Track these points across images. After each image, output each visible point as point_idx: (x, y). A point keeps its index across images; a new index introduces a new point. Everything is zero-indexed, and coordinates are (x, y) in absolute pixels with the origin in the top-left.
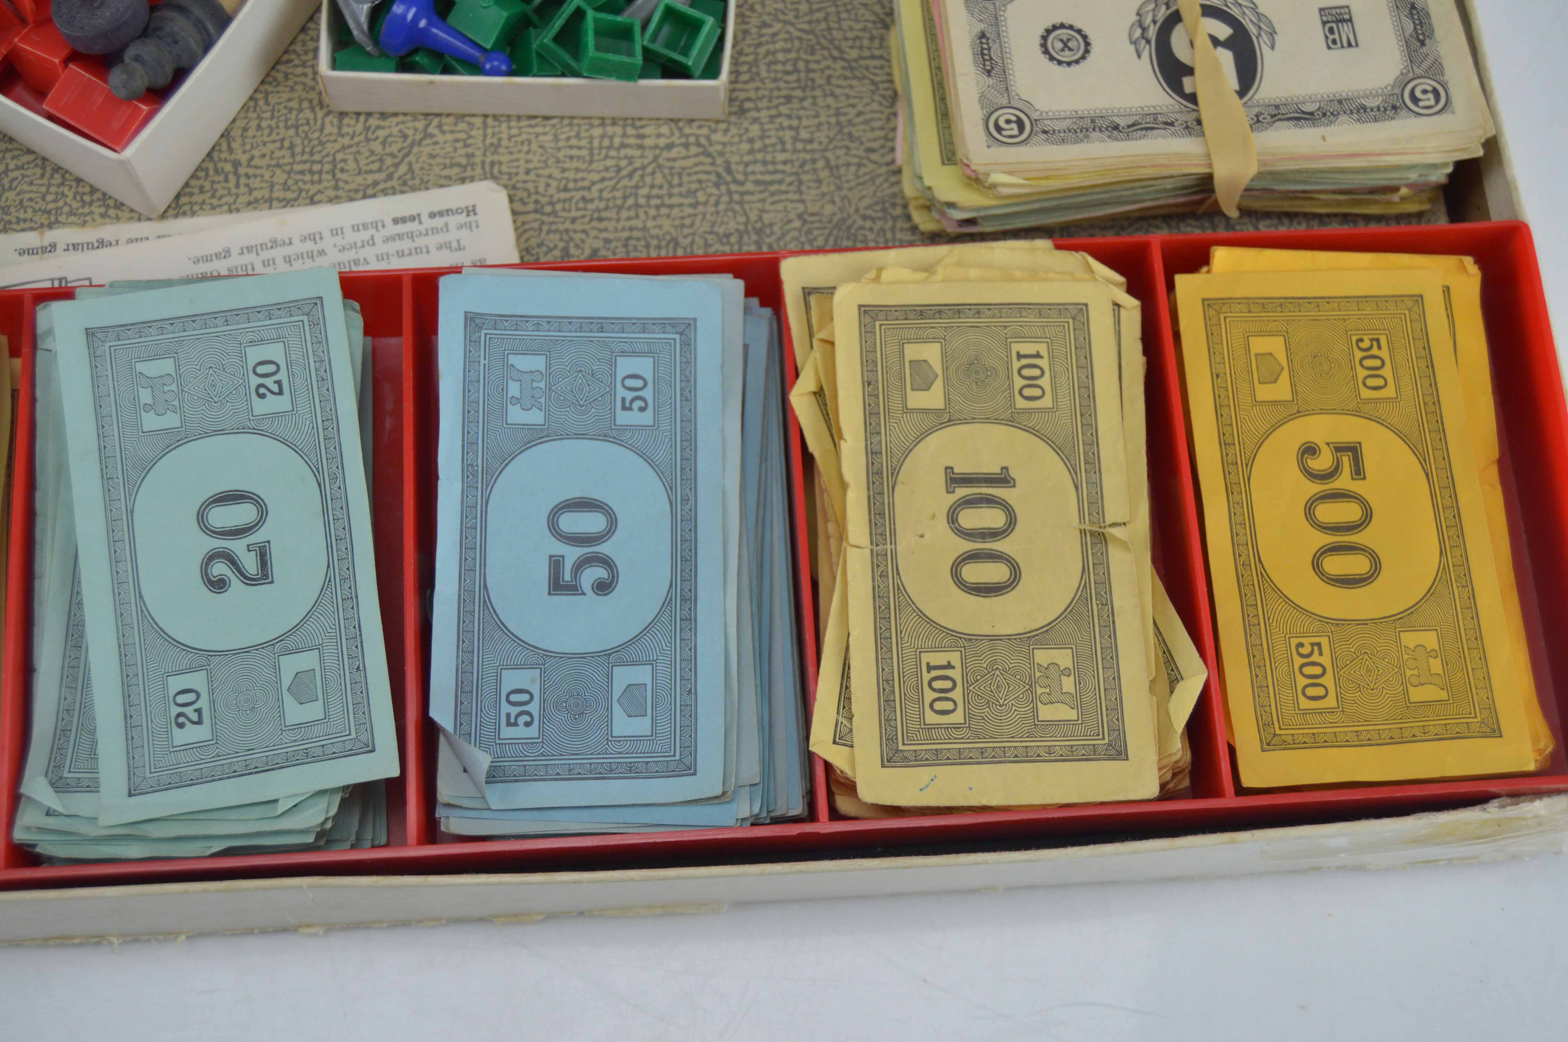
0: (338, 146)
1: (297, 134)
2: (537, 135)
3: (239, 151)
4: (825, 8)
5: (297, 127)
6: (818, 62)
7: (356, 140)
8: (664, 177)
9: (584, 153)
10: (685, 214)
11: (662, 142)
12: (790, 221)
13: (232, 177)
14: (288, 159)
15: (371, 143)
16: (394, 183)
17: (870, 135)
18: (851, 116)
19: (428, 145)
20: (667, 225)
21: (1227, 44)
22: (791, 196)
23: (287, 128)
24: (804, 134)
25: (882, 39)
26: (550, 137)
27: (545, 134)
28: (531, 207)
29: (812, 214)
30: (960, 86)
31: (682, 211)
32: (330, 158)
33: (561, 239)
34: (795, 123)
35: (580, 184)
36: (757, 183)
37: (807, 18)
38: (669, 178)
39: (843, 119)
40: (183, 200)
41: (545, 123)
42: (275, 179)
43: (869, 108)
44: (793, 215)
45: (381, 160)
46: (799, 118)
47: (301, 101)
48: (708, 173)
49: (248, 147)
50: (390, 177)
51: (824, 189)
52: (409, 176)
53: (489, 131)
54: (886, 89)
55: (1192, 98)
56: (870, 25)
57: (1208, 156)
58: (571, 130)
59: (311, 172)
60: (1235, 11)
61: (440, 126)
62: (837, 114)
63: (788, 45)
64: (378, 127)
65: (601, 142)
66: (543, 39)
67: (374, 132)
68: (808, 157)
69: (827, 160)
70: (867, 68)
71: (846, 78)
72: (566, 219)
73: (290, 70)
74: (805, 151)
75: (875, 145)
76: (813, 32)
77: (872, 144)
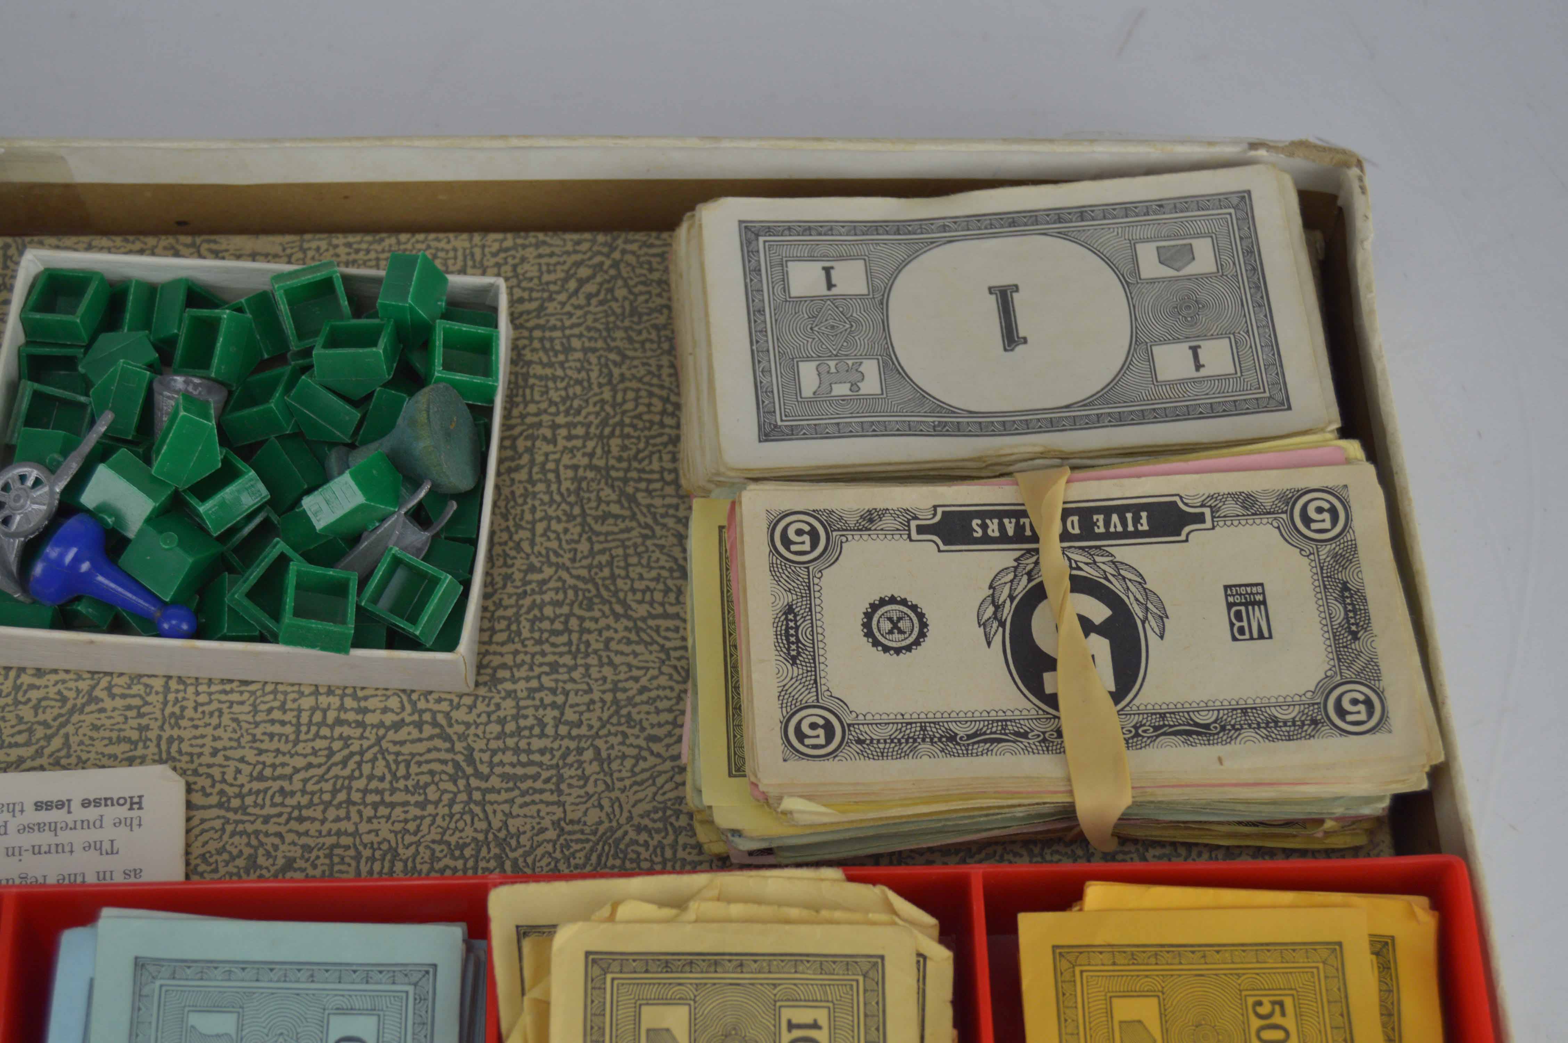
2: (232, 703)
4: (610, 549)
6: (596, 620)
8: (388, 766)
10: (410, 816)
11: (389, 718)
12: (543, 830)
15: (20, 707)
16: (44, 761)
17: (654, 719)
18: (630, 693)
19: (92, 712)
21: (1103, 630)
22: (546, 797)
24: (570, 715)
25: (678, 592)
26: (247, 708)
27: (242, 703)
28: (214, 800)
29: (572, 822)
30: (755, 676)
31: (406, 812)
33: (248, 844)
34: (560, 699)
35: (279, 771)
36: (505, 777)
37: (585, 562)
38: (393, 767)
39: (620, 696)
41: (243, 688)
43: (655, 683)
44: (547, 823)
45: (30, 731)
46: (566, 694)
48: (444, 762)
50: (39, 753)
51: (590, 788)
52: (63, 753)
53: (171, 697)
54: (679, 659)
55: (1052, 701)
56: (665, 573)
57: (1069, 780)
58: (275, 699)
60: (1117, 586)
61: (109, 688)
62: (614, 690)
63: (560, 596)
64: (32, 687)
65: (311, 716)
66: (234, 594)
67: (26, 692)
68: (573, 745)
69: (597, 751)
70: (657, 630)
71: (629, 642)
72: (258, 816)
74: (570, 736)
75: (660, 732)
76: (592, 580)
77: (656, 731)
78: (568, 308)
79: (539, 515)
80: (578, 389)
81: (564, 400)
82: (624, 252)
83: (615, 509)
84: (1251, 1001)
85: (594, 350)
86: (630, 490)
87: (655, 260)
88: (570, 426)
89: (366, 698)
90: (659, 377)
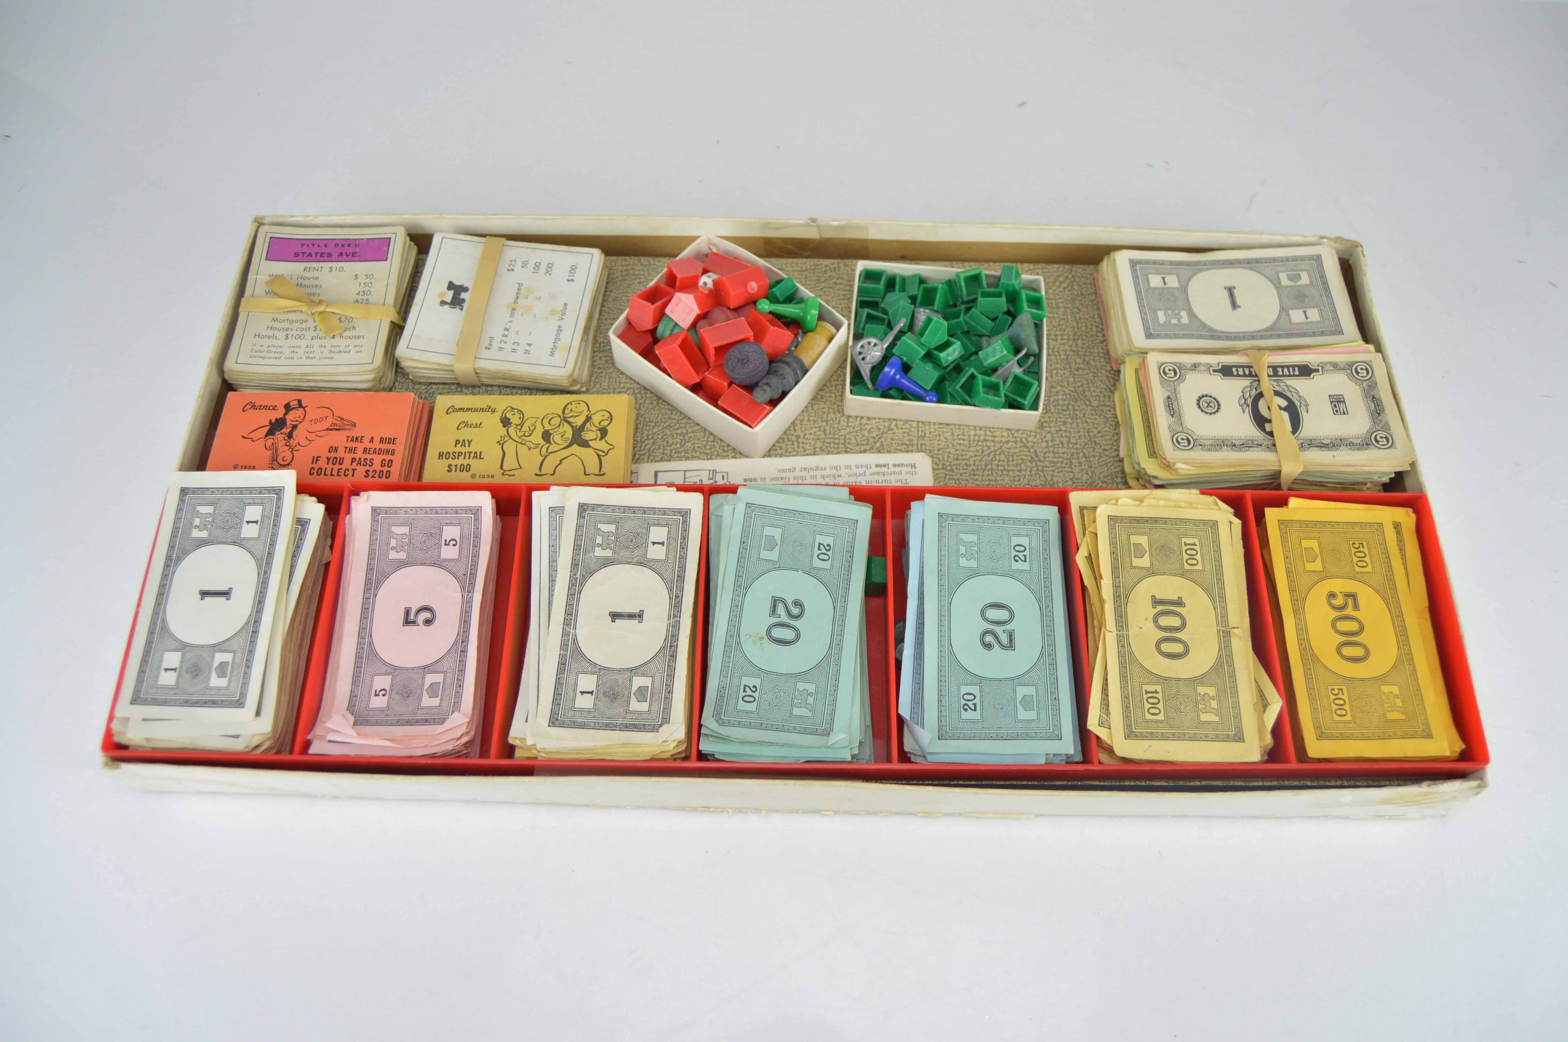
0: (847, 431)
1: (827, 425)
2: (943, 432)
3: (799, 431)
5: (827, 421)
6: (1079, 406)
7: (856, 429)
8: (1005, 456)
9: (966, 442)
11: (1004, 440)
12: (1067, 481)
13: (795, 443)
14: (823, 436)
15: (863, 431)
16: (874, 450)
17: (1105, 443)
18: (1095, 433)
19: (890, 434)
20: (1007, 479)
21: (1285, 409)
22: (1067, 469)
23: (822, 421)
24: (1072, 440)
25: (1109, 397)
26: (949, 434)
27: (948, 432)
28: (941, 467)
29: (1077, 479)
30: (1159, 421)
32: (843, 437)
33: (955, 483)
34: (1068, 435)
35: (964, 457)
36: (1050, 462)
37: (1073, 385)
38: (1008, 457)
39: (1091, 434)
40: (772, 452)
41: (947, 427)
42: (817, 446)
43: (1104, 430)
44: (1068, 479)
45: (868, 440)
46: (1070, 432)
47: (829, 409)
48: (1027, 456)
49: (803, 429)
50: (872, 447)
51: (1083, 467)
52: (881, 448)
53: (920, 429)
54: (1112, 421)
55: (1271, 434)
56: (1103, 390)
57: (1279, 461)
58: (960, 431)
59: (834, 443)
60: (1288, 394)
61: (896, 425)
62: (1088, 432)
63: (1065, 397)
64: (867, 424)
65: (974, 438)
66: (955, 386)
67: (864, 426)
68: (1075, 451)
69: (1084, 454)
70: (1103, 410)
71: (1092, 415)
72: (958, 473)
73: (823, 394)
74: (1073, 448)
75: (1108, 448)
76: (1076, 392)
77: (1106, 447)
78: (1057, 292)
79: (1053, 367)
80: (1064, 322)
81: (1059, 325)
82: (1076, 272)
83: (1082, 366)
84: (1351, 542)
85: (1068, 308)
86: (1087, 359)
87: (1088, 276)
88: (1062, 335)
89: (995, 432)
90: (1094, 318)
